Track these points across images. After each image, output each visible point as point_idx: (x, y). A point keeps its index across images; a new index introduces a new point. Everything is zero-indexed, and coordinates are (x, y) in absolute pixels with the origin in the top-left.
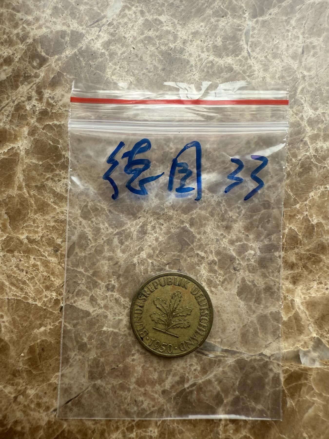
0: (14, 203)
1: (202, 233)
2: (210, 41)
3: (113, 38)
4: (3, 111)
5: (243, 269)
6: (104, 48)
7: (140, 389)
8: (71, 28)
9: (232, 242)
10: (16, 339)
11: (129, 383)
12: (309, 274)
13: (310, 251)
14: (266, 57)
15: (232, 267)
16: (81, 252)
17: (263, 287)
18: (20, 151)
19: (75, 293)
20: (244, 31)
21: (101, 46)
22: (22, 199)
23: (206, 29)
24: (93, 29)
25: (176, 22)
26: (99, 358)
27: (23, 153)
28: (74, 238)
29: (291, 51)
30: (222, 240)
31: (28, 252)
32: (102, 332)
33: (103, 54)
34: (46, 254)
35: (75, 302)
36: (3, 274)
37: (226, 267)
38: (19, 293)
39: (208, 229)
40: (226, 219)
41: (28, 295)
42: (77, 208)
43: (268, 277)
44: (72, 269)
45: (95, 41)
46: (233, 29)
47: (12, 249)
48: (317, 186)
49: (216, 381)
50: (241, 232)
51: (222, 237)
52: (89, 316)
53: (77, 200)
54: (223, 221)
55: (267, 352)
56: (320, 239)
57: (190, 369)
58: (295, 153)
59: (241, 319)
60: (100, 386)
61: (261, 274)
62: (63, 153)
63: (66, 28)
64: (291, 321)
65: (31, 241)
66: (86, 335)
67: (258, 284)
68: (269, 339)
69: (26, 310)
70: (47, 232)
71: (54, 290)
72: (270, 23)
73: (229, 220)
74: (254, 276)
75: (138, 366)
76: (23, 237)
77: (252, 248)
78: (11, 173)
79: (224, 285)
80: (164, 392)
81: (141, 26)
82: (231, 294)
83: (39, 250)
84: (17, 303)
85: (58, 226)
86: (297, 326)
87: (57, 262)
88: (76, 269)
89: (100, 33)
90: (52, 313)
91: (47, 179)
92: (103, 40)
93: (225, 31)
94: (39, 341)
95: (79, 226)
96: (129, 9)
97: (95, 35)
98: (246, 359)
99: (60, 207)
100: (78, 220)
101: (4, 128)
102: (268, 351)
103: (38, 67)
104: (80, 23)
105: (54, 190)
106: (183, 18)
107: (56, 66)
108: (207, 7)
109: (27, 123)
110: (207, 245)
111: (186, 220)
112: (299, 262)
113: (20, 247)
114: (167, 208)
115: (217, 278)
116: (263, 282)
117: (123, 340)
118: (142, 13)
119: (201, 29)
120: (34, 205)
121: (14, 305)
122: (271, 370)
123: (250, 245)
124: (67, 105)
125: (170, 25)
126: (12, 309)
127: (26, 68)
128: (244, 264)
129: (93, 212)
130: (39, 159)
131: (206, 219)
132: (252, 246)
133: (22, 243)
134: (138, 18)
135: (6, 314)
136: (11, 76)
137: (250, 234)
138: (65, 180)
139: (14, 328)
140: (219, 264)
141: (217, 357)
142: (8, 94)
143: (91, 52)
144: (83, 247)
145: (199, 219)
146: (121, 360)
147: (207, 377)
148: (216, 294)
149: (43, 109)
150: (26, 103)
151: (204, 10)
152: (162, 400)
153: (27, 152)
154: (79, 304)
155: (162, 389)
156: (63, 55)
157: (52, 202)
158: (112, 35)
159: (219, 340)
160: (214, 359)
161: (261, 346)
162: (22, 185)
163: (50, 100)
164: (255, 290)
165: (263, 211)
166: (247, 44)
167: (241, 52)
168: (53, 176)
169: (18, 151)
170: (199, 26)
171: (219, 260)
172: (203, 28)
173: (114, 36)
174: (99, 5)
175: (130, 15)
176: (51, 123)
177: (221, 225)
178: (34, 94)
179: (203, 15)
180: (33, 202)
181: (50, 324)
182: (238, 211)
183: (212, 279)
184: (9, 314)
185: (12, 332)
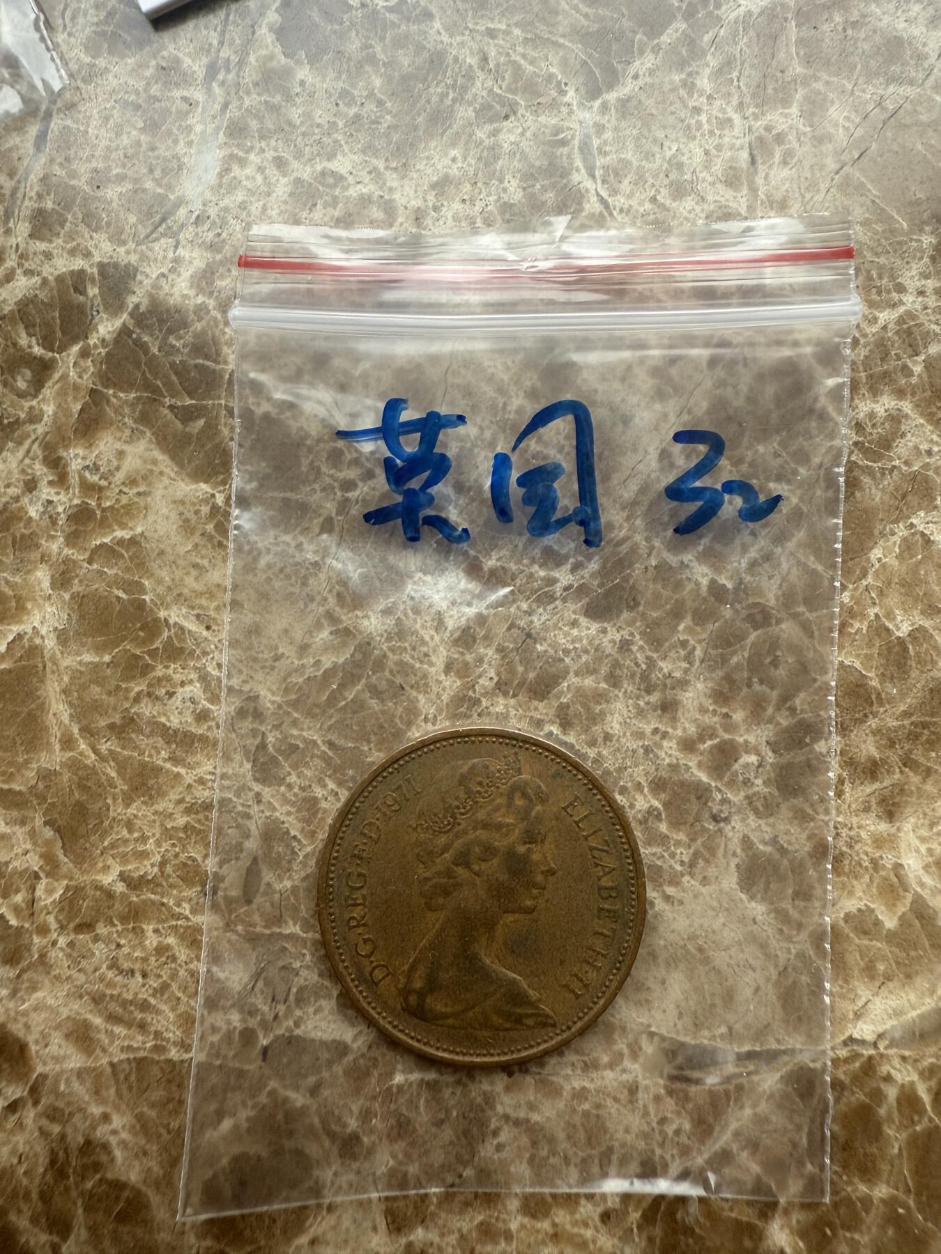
0: (63, 789)
1: (600, 740)
2: (489, 194)
3: (218, 257)
5: (739, 811)
6: (200, 290)
7: (539, 1225)
8: (97, 259)
9: (688, 745)
10: (161, 1172)
11: (504, 1216)
12: (924, 780)
13: (912, 715)
14: (653, 200)
15: (707, 816)
16: (280, 879)
17: (806, 849)
18: (43, 637)
19: (292, 998)
20: (576, 142)
21: (191, 287)
22: (80, 773)
23: (469, 165)
24: (156, 246)
25: (381, 165)
26: (403, 1168)
27: (50, 643)
28: (252, 845)
29: (718, 167)
30: (660, 747)
31: (134, 915)
32: (395, 1090)
33: (201, 310)
34: (186, 909)
35: (297, 1025)
36: (81, 997)
37: (691, 819)
38: (138, 1040)
39: (614, 724)
40: (656, 685)
41: (163, 1039)
42: (238, 757)
43: (813, 819)
44: (268, 932)
45: (171, 277)
46: (544, 144)
47: (88, 920)
48: (884, 528)
49: (743, 1149)
50: (707, 711)
51: (657, 738)
52: (345, 1054)
53: (234, 736)
54: (648, 692)
55: (864, 1030)
56: (931, 674)
57: (662, 1132)
58: (801, 449)
59: (767, 955)
60: (425, 1244)
61: (791, 815)
62: (162, 614)
63: (82, 263)
64: (910, 925)
65: (135, 884)
66: (350, 1110)
67: (790, 843)
68: (859, 992)
69: (169, 1081)
70: (173, 845)
71: (233, 1006)
72: (640, 102)
73: (665, 686)
74: (773, 825)
75: (517, 1162)
76: (110, 879)
77: (748, 748)
79: (697, 871)
80: (606, 1217)
81: (286, 203)
82: (721, 891)
83: (163, 904)
84: (138, 1069)
85: (199, 821)
86: (929, 936)
87: (221, 924)
88: (278, 930)
89: (180, 251)
90: (241, 1074)
91: (137, 700)
92: (191, 270)
93: (524, 157)
94: (225, 1161)
95: (256, 808)
96: (242, 162)
97: (167, 261)
98: (812, 1065)
99: (190, 767)
100: (250, 790)
102: (865, 1027)
103: (32, 391)
104: (117, 238)
105: (164, 725)
106: (398, 149)
107: (80, 377)
108: (454, 100)
110: (621, 770)
111: (547, 714)
112: (889, 753)
113: (109, 908)
114: (485, 694)
115: (673, 855)
116: (804, 836)
117: (457, 1098)
118: (280, 163)
119: (455, 166)
120: (119, 782)
121: (133, 1078)
122: (888, 1079)
123: (741, 740)
124: (139, 478)
125: (367, 179)
126: (130, 1089)
128: (736, 797)
129: (286, 759)
130: (99, 649)
131: (600, 697)
132: (746, 741)
133: (109, 895)
134: (273, 181)
135: (117, 1108)
137: (734, 711)
138: (188, 688)
139: (148, 1141)
140: (667, 816)
141: (728, 1079)
143: (168, 310)
144: (281, 865)
145: (583, 705)
146: (467, 1157)
147: (714, 1143)
148: (681, 903)
149: (77, 505)
150: (25, 500)
151: (451, 112)
152: (606, 1241)
153: (63, 637)
154: (310, 1027)
155: (600, 1210)
157: (165, 760)
158: (212, 247)
159: (723, 1030)
160: (721, 1088)
161: (844, 1018)
162: (72, 735)
163: (87, 474)
164: (785, 862)
165: (753, 636)
166: (593, 177)
167: (580, 204)
168: (150, 685)
169: (38, 641)
170: (447, 161)
171: (667, 805)
172: (460, 165)
173: (219, 252)
174: (158, 173)
175: (247, 178)
176: (107, 540)
177: (647, 703)
178: (39, 469)
179: (450, 126)
180: (113, 774)
181: (244, 1104)
182: (682, 653)
183: (659, 863)
184: (124, 1107)
185: (145, 1153)
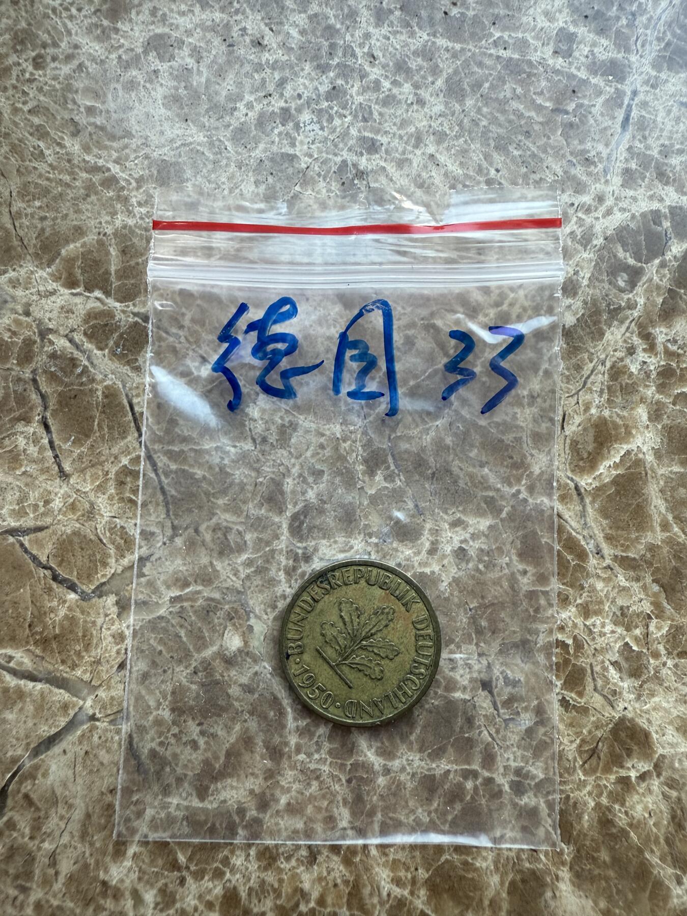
4: (588, 385)
78: (640, 500)
101: (599, 417)
109: (641, 399)
127: (607, 295)
136: (583, 315)
142: (588, 351)
156: (669, 255)
